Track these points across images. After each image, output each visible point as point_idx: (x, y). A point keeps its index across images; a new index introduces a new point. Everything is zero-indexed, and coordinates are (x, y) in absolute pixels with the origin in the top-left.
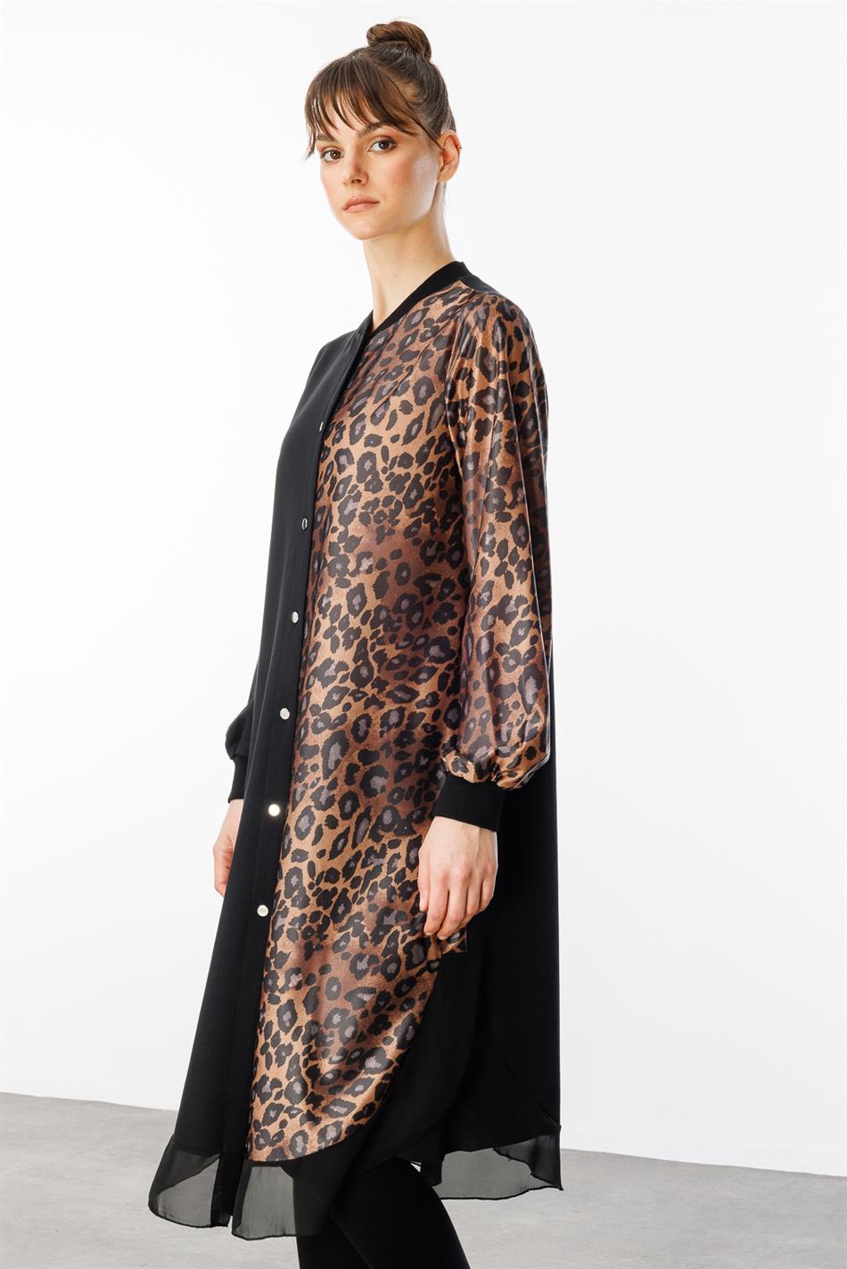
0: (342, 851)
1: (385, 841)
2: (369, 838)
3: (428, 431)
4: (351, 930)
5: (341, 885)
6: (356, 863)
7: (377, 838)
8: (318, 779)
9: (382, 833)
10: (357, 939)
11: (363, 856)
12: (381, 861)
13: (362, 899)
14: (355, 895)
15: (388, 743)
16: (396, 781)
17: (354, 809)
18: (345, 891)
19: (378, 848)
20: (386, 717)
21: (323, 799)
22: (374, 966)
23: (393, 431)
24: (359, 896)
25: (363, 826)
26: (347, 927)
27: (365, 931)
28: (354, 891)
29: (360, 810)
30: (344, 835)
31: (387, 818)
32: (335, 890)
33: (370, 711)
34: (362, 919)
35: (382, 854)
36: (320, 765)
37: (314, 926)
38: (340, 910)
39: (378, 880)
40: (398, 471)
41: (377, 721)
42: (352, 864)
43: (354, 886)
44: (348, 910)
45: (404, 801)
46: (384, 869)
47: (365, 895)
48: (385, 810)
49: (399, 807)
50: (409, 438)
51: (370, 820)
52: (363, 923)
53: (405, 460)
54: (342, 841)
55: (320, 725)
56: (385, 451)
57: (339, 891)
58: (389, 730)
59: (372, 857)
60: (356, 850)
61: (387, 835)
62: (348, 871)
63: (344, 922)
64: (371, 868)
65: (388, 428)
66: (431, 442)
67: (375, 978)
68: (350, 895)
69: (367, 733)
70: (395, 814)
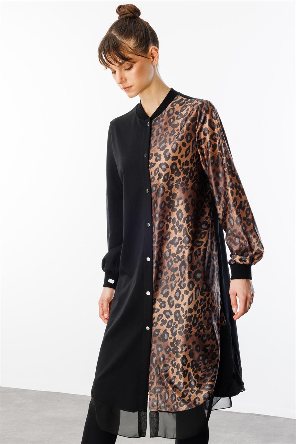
1: (205, 295)
2: (200, 295)
3: (192, 151)
4: (199, 328)
6: (197, 305)
8: (180, 279)
9: (204, 292)
10: (202, 330)
11: (199, 302)
12: (205, 302)
13: (202, 316)
14: (199, 316)
19: (203, 298)
23: (181, 154)
24: (200, 315)
27: (204, 327)
28: (198, 314)
29: (195, 286)
36: (179, 274)
40: (185, 167)
42: (196, 305)
46: (207, 304)
47: (202, 315)
50: (186, 155)
51: (199, 289)
52: (203, 324)
53: (187, 163)
55: (177, 260)
57: (194, 315)
60: (197, 300)
63: (197, 325)
64: (202, 305)
68: (197, 316)
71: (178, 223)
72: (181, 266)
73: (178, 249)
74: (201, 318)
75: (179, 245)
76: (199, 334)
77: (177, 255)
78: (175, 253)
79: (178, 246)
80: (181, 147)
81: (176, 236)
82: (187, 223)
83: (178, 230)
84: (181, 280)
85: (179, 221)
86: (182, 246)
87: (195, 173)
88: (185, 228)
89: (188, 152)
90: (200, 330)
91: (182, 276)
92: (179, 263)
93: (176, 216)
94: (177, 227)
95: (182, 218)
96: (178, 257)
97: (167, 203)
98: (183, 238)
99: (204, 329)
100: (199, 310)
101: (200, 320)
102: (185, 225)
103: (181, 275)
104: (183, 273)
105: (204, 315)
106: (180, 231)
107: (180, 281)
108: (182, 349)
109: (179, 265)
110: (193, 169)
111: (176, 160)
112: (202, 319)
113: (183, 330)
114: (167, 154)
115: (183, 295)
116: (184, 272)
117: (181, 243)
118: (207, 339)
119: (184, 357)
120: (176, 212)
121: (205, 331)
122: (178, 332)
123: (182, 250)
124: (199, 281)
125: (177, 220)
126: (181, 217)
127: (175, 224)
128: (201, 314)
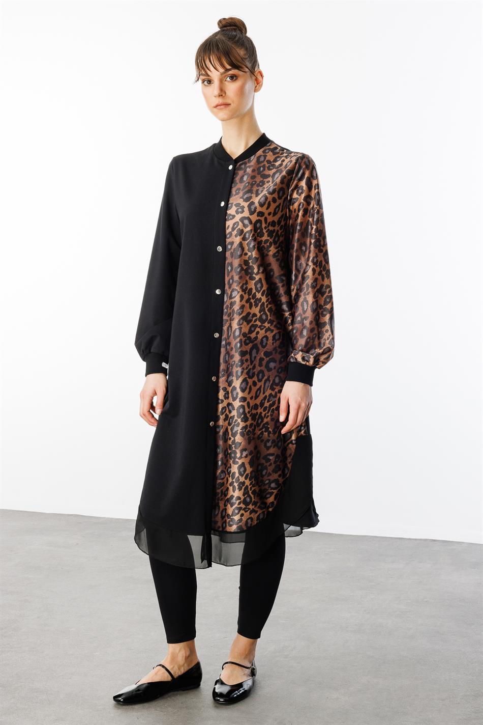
0: (259, 396)
1: (276, 390)
2: (270, 389)
3: (282, 211)
4: (264, 430)
5: (260, 410)
6: (265, 400)
7: (273, 389)
8: (249, 365)
9: (275, 387)
10: (267, 433)
11: (268, 398)
12: (275, 399)
13: (268, 416)
14: (265, 415)
15: (276, 347)
16: (280, 364)
17: (263, 377)
18: (261, 413)
19: (273, 393)
20: (274, 337)
21: (251, 374)
22: (274, 444)
23: (269, 210)
24: (267, 415)
25: (267, 385)
26: (262, 428)
27: (270, 430)
28: (265, 413)
29: (266, 378)
30: (259, 389)
31: (277, 380)
32: (257, 413)
33: (268, 334)
34: (269, 425)
35: (276, 396)
36: (249, 359)
37: (251, 429)
38: (259, 422)
39: (274, 407)
40: (271, 228)
41: (270, 338)
42: (263, 401)
43: (264, 411)
44: (262, 421)
45: (283, 373)
46: (277, 402)
47: (269, 414)
48: (276, 376)
49: (281, 375)
50: (275, 214)
51: (270, 381)
52: (269, 426)
53: (273, 224)
54: (259, 391)
55: (247, 341)
56: (266, 219)
57: (259, 413)
58: (276, 342)
59: (272, 397)
60: (265, 395)
61: (277, 387)
62: (262, 404)
63: (261, 426)
64: (271, 402)
65: (267, 209)
66: (282, 217)
67: (274, 449)
68: (263, 415)
69: (267, 344)
70: (280, 378)
71: (254, 295)
72: (251, 349)
73: (250, 327)
74: (267, 418)
75: (252, 323)
76: (262, 437)
77: (248, 336)
78: (247, 333)
79: (250, 324)
80: (271, 202)
81: (250, 311)
82: (266, 297)
83: (253, 304)
84: (251, 367)
85: (257, 293)
86: (257, 325)
87: (281, 239)
88: (263, 303)
89: (277, 209)
90: (264, 433)
91: (252, 362)
92: (250, 345)
93: (253, 287)
94: (252, 301)
95: (261, 290)
96: (250, 338)
97: (245, 267)
98: (259, 315)
99: (269, 433)
100: (266, 407)
101: (265, 420)
102: (264, 299)
103: (250, 361)
104: (253, 359)
105: (271, 415)
106: (256, 306)
107: (249, 368)
108: (242, 454)
109: (249, 348)
110: (279, 233)
111: (262, 216)
112: (269, 419)
113: (247, 431)
114: (253, 208)
115: (250, 387)
116: (255, 357)
117: (256, 321)
118: (271, 446)
119: (243, 464)
120: (254, 282)
121: (270, 435)
122: (239, 432)
123: (255, 329)
124: (271, 372)
125: (254, 291)
126: (259, 289)
127: (251, 297)
128: (268, 412)
